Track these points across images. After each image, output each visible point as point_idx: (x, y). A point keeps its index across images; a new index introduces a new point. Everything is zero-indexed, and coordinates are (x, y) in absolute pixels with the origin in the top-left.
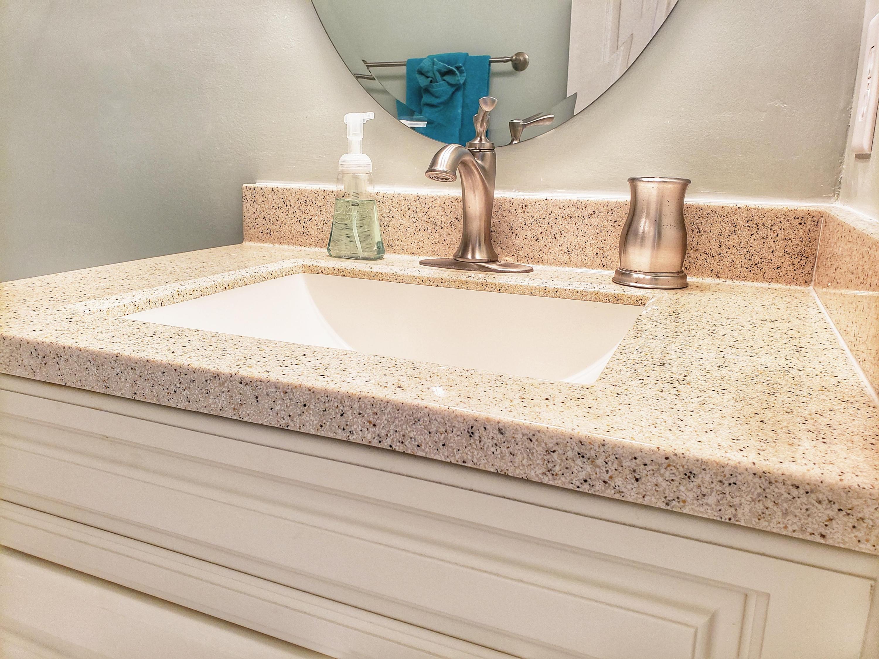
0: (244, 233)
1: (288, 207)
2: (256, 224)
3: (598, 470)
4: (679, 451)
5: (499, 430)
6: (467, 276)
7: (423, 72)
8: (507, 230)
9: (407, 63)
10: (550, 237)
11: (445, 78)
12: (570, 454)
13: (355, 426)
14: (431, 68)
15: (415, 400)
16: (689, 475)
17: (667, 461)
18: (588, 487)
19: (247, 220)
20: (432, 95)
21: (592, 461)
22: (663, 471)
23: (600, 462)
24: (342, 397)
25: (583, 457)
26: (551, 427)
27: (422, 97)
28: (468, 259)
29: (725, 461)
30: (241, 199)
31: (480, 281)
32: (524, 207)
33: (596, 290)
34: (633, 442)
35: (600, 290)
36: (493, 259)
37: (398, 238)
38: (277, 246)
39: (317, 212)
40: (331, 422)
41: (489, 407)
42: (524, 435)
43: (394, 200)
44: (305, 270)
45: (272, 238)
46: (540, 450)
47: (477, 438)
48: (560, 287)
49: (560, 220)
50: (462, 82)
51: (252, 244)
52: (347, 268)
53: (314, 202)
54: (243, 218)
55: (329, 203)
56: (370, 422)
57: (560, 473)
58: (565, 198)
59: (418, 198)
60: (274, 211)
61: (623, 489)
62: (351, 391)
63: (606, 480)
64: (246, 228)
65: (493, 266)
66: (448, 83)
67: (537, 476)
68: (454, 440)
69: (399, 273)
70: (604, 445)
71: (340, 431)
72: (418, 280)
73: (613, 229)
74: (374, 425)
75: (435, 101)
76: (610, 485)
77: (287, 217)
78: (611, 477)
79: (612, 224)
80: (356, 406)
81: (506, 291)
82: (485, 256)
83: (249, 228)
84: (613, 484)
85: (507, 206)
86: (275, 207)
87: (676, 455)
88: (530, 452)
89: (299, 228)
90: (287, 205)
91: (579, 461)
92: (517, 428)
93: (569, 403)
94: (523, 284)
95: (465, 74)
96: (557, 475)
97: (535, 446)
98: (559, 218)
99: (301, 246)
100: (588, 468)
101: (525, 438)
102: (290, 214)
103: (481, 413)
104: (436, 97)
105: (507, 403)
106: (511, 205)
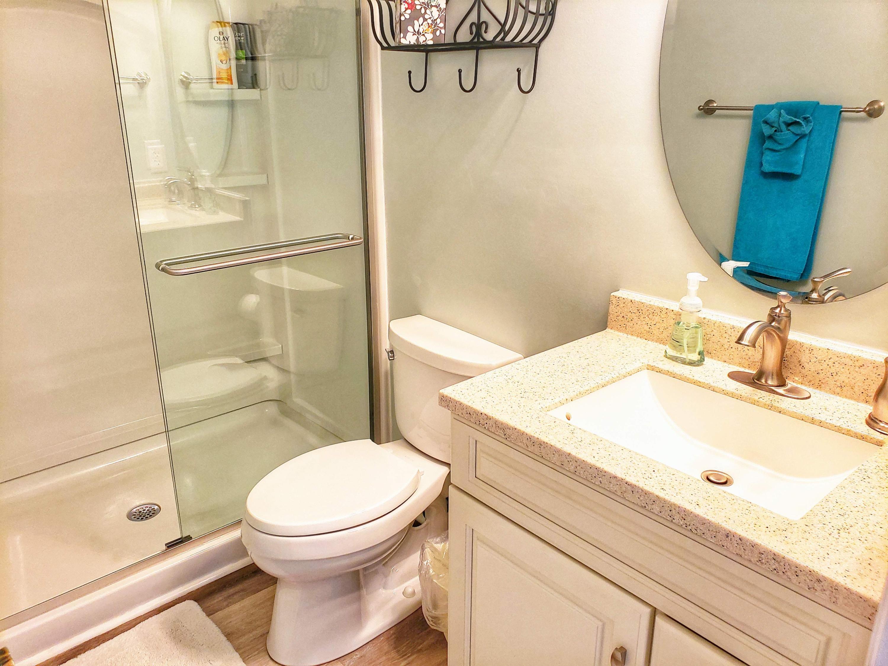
0: (608, 323)
1: (640, 314)
2: (617, 319)
3: (780, 567)
4: (816, 570)
5: (740, 538)
6: (759, 397)
7: (768, 122)
8: (796, 362)
9: (755, 108)
10: (828, 374)
11: (790, 128)
12: (769, 557)
13: (676, 517)
14: (777, 120)
15: (704, 515)
16: (819, 581)
17: (810, 572)
18: (776, 572)
19: (611, 316)
20: (775, 141)
21: (779, 563)
22: (808, 575)
23: (782, 564)
24: (671, 504)
25: (775, 560)
26: (763, 544)
27: (765, 142)
28: (762, 382)
29: (834, 579)
30: (609, 302)
31: (767, 403)
32: (811, 350)
33: (849, 428)
34: (797, 560)
35: (852, 429)
36: (782, 384)
37: (716, 349)
38: (629, 336)
39: (660, 321)
40: (665, 512)
41: (737, 526)
42: (750, 544)
43: (715, 325)
44: (649, 368)
45: (627, 331)
46: (757, 552)
47: (730, 539)
48: (823, 420)
49: (837, 365)
50: (807, 132)
51: (612, 331)
52: (677, 373)
53: (659, 314)
54: (608, 314)
55: (669, 317)
56: (682, 517)
57: (764, 563)
58: (842, 351)
59: (733, 327)
60: (631, 314)
61: (791, 578)
62: (675, 503)
63: (784, 572)
64: (610, 320)
65: (781, 390)
66: (793, 133)
67: (754, 561)
68: (719, 536)
69: (712, 384)
70: (784, 558)
71: (669, 517)
72: (724, 392)
73: (876, 379)
74: (684, 519)
75: (779, 148)
76: (785, 574)
77: (639, 319)
78: (786, 571)
79: (876, 376)
80: (677, 509)
81: (784, 413)
82: (776, 383)
83: (611, 321)
84: (786, 574)
85: (798, 347)
86: (631, 312)
87: (814, 571)
88: (752, 551)
89: (646, 328)
90: (639, 312)
91: (773, 561)
92: (748, 540)
93: (778, 532)
94: (797, 412)
95: (812, 124)
96: (763, 563)
97: (755, 550)
98: (836, 363)
99: (646, 339)
100: (777, 565)
101: (751, 545)
102: (642, 318)
103: (733, 529)
104: (780, 144)
105: (747, 526)
106: (801, 347)
